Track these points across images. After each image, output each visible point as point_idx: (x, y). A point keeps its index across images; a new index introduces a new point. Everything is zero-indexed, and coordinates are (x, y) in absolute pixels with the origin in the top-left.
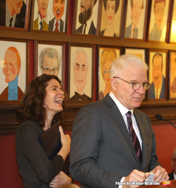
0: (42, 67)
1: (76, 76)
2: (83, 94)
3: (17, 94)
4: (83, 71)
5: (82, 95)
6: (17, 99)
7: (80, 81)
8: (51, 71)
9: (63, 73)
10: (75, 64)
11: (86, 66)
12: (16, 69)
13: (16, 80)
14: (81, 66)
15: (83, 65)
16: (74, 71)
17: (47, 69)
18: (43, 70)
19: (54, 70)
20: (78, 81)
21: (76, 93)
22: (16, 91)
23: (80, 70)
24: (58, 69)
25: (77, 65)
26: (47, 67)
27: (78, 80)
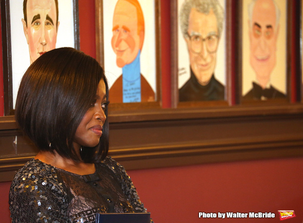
0: (186, 33)
1: (253, 49)
2: (268, 86)
3: (139, 91)
4: (269, 37)
5: (266, 90)
6: (139, 101)
7: (263, 60)
8: (204, 40)
9: (227, 45)
10: (252, 24)
11: (275, 28)
12: (137, 39)
13: (137, 61)
14: (264, 29)
15: (269, 27)
16: (251, 40)
17: (197, 37)
18: (188, 39)
19: (209, 38)
20: (258, 60)
21: (254, 84)
22: (138, 84)
23: (262, 38)
24: (218, 37)
25: (256, 27)
26: (196, 33)
27: (260, 57)
